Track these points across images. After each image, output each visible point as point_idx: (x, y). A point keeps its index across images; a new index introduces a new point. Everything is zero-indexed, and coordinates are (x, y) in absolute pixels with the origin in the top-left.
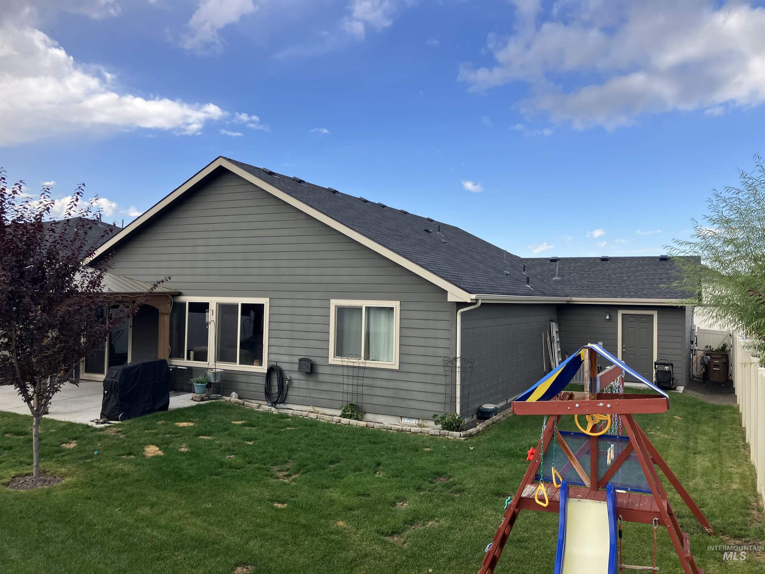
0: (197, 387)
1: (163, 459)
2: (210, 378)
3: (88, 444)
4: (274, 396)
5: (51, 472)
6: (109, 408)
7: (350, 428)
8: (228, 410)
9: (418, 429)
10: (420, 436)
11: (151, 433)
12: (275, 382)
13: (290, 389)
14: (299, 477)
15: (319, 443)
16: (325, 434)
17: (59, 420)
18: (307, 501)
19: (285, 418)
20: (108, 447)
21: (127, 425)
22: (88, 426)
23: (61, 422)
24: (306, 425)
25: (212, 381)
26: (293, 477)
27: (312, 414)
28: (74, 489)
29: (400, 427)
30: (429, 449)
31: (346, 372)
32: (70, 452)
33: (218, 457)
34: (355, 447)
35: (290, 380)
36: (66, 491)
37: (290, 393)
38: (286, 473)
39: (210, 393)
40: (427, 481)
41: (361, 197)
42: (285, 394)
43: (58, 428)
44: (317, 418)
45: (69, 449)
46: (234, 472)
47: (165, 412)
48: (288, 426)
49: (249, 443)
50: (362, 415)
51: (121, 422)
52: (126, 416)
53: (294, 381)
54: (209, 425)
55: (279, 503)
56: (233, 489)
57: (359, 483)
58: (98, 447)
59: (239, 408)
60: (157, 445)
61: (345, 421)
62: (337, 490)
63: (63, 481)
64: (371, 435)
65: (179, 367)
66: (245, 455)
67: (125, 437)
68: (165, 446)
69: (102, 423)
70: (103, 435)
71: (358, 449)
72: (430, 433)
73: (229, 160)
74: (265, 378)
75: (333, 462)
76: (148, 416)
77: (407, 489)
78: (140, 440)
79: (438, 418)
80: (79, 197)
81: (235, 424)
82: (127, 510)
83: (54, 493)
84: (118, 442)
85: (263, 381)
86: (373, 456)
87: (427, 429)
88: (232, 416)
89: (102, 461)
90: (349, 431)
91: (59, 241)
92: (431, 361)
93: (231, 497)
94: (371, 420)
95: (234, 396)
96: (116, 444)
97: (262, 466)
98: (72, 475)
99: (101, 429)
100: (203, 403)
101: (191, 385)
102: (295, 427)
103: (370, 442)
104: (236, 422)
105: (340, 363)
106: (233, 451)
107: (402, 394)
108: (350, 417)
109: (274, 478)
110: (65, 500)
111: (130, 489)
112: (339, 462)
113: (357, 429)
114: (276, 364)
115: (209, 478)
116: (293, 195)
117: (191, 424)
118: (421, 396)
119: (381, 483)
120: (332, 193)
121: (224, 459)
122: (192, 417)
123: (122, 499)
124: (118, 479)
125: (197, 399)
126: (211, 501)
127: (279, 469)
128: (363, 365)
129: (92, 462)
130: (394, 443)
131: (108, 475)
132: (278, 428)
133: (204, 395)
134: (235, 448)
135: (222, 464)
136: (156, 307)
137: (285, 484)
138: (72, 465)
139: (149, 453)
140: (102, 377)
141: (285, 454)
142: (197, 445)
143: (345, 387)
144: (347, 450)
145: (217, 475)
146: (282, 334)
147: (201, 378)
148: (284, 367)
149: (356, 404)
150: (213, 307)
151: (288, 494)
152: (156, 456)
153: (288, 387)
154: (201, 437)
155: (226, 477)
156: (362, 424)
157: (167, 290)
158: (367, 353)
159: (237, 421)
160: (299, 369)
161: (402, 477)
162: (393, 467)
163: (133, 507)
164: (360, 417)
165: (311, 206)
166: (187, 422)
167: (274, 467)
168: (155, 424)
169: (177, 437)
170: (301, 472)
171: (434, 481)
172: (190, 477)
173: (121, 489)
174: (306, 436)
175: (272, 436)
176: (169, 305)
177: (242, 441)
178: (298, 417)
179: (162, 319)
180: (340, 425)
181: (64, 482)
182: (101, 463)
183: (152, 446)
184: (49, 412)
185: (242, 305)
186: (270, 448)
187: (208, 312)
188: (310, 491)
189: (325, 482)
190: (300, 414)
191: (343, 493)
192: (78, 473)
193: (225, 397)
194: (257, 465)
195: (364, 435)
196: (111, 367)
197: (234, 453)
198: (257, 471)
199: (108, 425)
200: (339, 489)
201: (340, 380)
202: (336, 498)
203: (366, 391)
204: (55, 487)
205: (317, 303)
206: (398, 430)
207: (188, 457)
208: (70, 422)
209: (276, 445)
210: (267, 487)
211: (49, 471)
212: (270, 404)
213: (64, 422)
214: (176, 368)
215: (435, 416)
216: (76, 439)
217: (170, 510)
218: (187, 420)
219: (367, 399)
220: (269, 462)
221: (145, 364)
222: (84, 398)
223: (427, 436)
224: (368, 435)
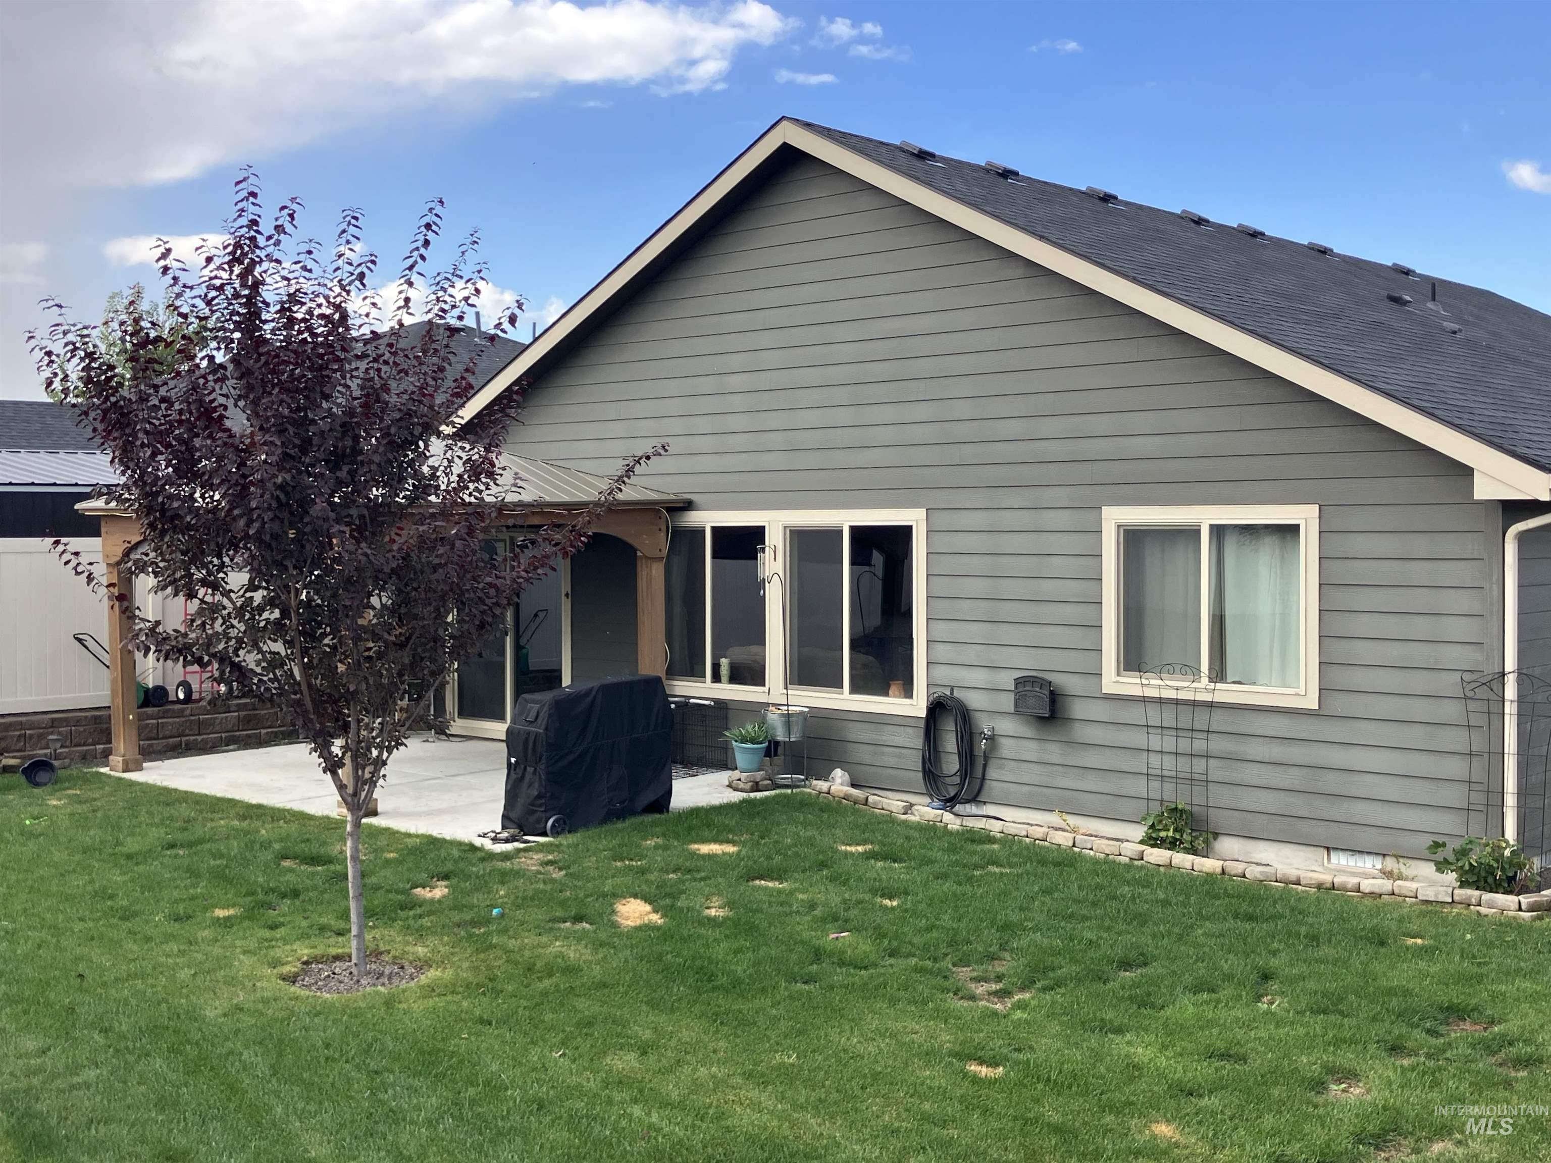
0: (742, 754)
1: (665, 933)
2: (774, 728)
3: (477, 890)
4: (948, 780)
5: (393, 952)
6: (521, 801)
7: (1174, 876)
8: (826, 816)
9: (1385, 885)
10: (1389, 904)
11: (630, 868)
12: (950, 743)
13: (992, 763)
14: (1033, 998)
15: (1084, 912)
16: (1099, 887)
17: (403, 830)
18: (1062, 1064)
19: (984, 843)
20: (524, 899)
21: (569, 846)
22: (472, 848)
23: (409, 835)
24: (1043, 862)
25: (781, 737)
26: (1016, 998)
27: (1061, 833)
28: (449, 998)
29: (1327, 878)
30: (1419, 941)
31: (1154, 716)
32: (434, 908)
33: (806, 935)
34: (1191, 927)
35: (992, 739)
36: (430, 1003)
37: (992, 773)
38: (994, 987)
39: (777, 769)
40: (1419, 1030)
41: (1184, 211)
42: (980, 775)
43: (402, 850)
44: (1074, 846)
45: (432, 901)
46: (853, 976)
47: (663, 816)
48: (993, 863)
49: (887, 902)
50: (1206, 841)
51: (551, 839)
52: (565, 823)
53: (1003, 741)
54: (778, 852)
55: (981, 1064)
56: (853, 1020)
57: (1210, 1024)
58: (501, 897)
59: (856, 812)
60: (647, 899)
61: (1157, 855)
62: (1146, 1039)
63: (423, 977)
64: (1239, 897)
65: (692, 701)
66: (880, 934)
67: (566, 875)
68: (668, 901)
69: (507, 841)
70: (512, 870)
71: (1200, 932)
72: (1420, 897)
73: (808, 126)
74: (922, 732)
75: (1130, 965)
76: (620, 825)
77: (1360, 1047)
78: (604, 885)
79: (1447, 853)
80: (431, 236)
81: (846, 853)
82: (580, 1056)
83: (404, 1006)
84: (548, 887)
85: (915, 740)
86: (1247, 956)
87: (1414, 885)
88: (838, 832)
89: (511, 933)
90: (1171, 883)
91: (387, 356)
92: (1419, 682)
93: (848, 1039)
94: (1236, 857)
95: (839, 781)
96: (544, 892)
97: (929, 964)
98: (441, 964)
99: (505, 856)
100: (759, 795)
101: (726, 749)
102: (1011, 867)
103: (1236, 916)
104: (848, 848)
105: (1137, 692)
106: (846, 921)
107: (1331, 783)
108: (1172, 845)
109: (962, 998)
110: (429, 1022)
111: (585, 1006)
112: (1145, 964)
113: (1193, 879)
114: (952, 693)
115: (786, 988)
116: (988, 209)
117: (731, 849)
118: (1392, 789)
119: (1278, 1026)
120: (1097, 202)
121: (821, 942)
122: (731, 831)
123: (568, 1029)
124: (554, 979)
125: (741, 785)
126: (794, 1048)
127: (975, 974)
128: (1208, 697)
129: (488, 934)
130: (1310, 920)
131: (529, 969)
132: (965, 866)
133: (759, 775)
134: (853, 913)
135: (818, 955)
136: (630, 540)
137: (995, 1014)
138: (441, 940)
139: (627, 918)
140: (499, 729)
141: (991, 935)
142: (750, 902)
143: (1155, 760)
144: (1169, 933)
145: (805, 983)
146: (965, 609)
147: (750, 728)
148: (974, 700)
149: (1188, 808)
150: (775, 539)
151: (1007, 1042)
152: (646, 925)
153: (986, 758)
154: (757, 882)
155: (832, 988)
156: (1209, 865)
157: (654, 496)
158: (1218, 663)
159: (850, 845)
160: (1016, 705)
161: (1341, 1013)
162: (1311, 985)
163: (594, 1050)
164: (1200, 844)
165: (1042, 238)
166: (721, 842)
167: (960, 969)
168: (638, 846)
169: (695, 880)
170: (1039, 985)
171: (1442, 1029)
172: (736, 983)
173: (562, 1004)
174: (1046, 892)
175: (948, 886)
176: (663, 535)
177: (867, 897)
178: (1020, 842)
179: (645, 573)
180: (1142, 867)
181: (423, 979)
182: (510, 938)
183: (632, 900)
184: (379, 810)
185: (854, 530)
186: (946, 917)
187: (763, 550)
188: (1069, 1036)
189: (1109, 1015)
190: (1024, 833)
191: (1164, 1047)
192: (455, 959)
193: (815, 782)
194: (913, 961)
195: (1217, 897)
196: (524, 696)
197: (849, 926)
198: (913, 975)
199: (522, 846)
200: (1154, 1036)
201: (1139, 739)
202: (1146, 1060)
203: (1217, 772)
204: (404, 991)
205: (1062, 519)
206: (1319, 886)
207: (728, 932)
208: (430, 836)
209: (962, 911)
210: (946, 1021)
211: (389, 952)
212: (936, 804)
213: (417, 836)
214: (687, 704)
215: (1437, 846)
216: (446, 877)
217: (688, 1064)
218: (721, 838)
219: (1220, 796)
220: (946, 955)
221: (606, 689)
222: (460, 778)
223: (1412, 905)
224: (1229, 896)
